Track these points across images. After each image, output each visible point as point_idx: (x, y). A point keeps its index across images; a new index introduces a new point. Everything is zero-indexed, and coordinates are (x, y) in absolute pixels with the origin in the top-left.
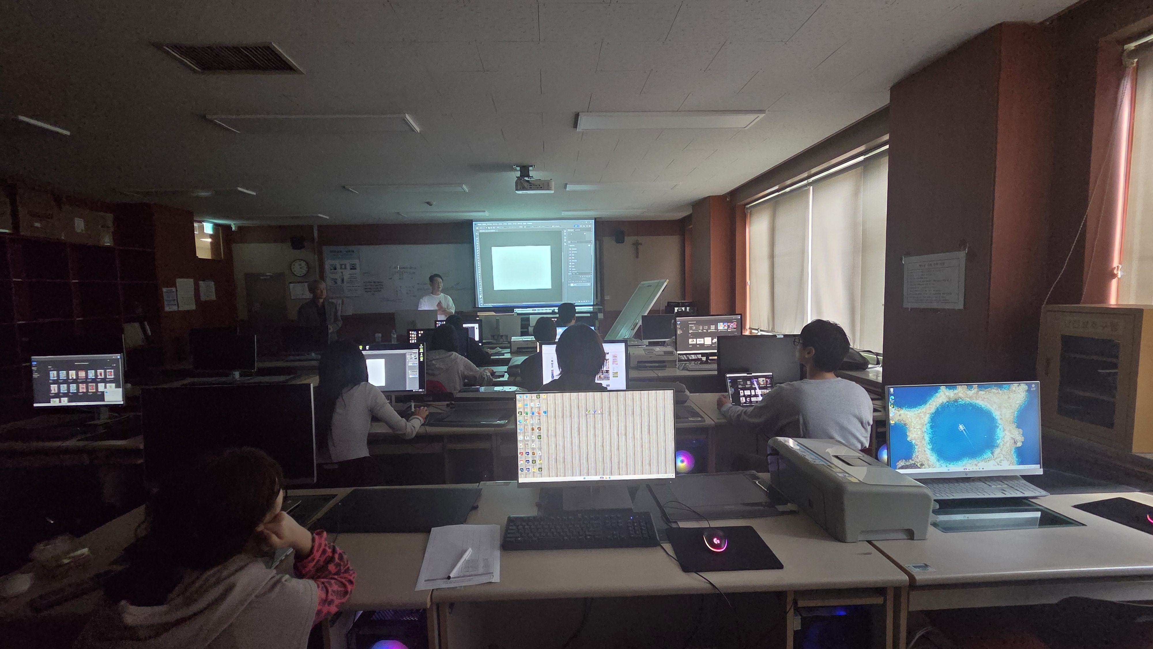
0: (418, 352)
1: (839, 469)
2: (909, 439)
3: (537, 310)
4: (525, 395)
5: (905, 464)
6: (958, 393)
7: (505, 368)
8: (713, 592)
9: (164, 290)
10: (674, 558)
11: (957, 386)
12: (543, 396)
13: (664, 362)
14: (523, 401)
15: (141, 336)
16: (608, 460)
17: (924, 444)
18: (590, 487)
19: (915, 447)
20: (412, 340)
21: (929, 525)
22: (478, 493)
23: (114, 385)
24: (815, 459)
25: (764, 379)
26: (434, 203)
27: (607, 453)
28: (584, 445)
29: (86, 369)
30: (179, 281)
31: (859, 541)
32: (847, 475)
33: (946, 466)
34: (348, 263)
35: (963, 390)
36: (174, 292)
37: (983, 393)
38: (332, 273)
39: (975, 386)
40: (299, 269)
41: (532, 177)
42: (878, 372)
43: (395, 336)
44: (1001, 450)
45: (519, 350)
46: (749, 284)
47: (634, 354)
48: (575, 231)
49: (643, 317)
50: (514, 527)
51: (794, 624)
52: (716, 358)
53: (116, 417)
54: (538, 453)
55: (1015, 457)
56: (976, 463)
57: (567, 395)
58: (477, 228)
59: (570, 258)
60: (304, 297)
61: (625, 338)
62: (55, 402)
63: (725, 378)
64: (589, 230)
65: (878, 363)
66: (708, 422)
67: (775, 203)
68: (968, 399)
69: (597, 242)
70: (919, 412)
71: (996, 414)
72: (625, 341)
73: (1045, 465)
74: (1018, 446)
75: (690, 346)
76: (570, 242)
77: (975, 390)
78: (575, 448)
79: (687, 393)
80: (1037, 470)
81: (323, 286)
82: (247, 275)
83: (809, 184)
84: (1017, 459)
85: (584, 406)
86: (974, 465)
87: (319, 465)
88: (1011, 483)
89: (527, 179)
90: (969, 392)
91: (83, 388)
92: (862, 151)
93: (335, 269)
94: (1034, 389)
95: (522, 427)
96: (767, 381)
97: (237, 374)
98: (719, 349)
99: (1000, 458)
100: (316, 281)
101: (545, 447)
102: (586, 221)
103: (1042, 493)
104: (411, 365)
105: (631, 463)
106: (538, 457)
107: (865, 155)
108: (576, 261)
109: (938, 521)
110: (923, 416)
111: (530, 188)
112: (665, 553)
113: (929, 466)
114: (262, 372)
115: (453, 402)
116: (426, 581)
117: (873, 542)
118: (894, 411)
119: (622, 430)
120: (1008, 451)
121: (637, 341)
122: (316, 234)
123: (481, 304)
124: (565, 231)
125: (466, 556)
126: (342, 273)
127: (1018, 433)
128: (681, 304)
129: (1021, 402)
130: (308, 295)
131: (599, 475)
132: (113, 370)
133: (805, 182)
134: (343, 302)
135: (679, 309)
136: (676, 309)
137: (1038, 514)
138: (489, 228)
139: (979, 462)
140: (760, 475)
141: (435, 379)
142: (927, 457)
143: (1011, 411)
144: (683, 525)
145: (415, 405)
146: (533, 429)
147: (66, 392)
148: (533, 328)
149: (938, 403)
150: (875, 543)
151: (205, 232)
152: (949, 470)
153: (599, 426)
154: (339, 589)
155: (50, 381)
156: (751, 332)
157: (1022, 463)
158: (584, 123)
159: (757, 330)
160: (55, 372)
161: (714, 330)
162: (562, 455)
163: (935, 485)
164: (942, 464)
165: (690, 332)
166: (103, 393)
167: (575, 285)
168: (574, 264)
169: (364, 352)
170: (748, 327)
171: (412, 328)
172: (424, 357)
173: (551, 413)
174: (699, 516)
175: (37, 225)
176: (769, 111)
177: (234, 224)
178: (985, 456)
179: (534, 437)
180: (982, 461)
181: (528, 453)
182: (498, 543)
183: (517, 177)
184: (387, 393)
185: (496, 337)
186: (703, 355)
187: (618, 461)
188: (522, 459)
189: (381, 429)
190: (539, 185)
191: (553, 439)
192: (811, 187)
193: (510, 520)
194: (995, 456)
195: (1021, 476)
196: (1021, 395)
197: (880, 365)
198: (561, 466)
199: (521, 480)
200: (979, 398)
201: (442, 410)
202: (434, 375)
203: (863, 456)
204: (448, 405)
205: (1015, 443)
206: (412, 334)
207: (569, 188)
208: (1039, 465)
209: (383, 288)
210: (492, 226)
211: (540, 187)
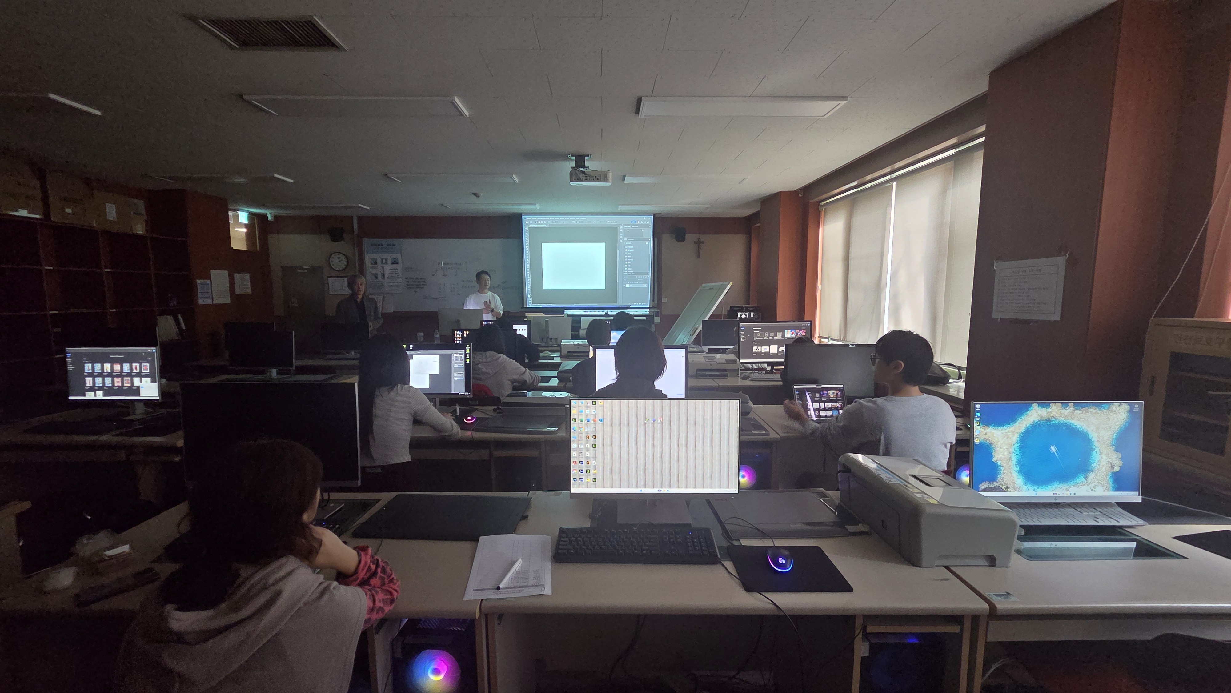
0: (464, 353)
1: (917, 490)
2: (994, 460)
3: (589, 312)
4: (580, 401)
5: (988, 486)
6: (1051, 411)
7: (554, 373)
8: (777, 613)
9: (198, 282)
10: (735, 576)
11: (1051, 404)
12: (599, 402)
13: (725, 370)
14: (577, 408)
15: (175, 329)
16: (666, 472)
17: (1010, 466)
18: (646, 500)
19: (1000, 469)
20: (457, 340)
21: (1013, 552)
22: (527, 502)
23: (149, 380)
24: (891, 478)
25: (835, 391)
26: (482, 194)
27: (666, 465)
28: (641, 455)
29: (121, 362)
30: (213, 273)
31: (936, 566)
32: (926, 496)
33: (1034, 490)
34: (389, 257)
35: (1057, 409)
36: (208, 284)
37: (1079, 412)
38: (372, 268)
39: (1071, 404)
40: (338, 262)
41: (588, 167)
42: (959, 388)
43: (438, 336)
44: (1096, 475)
45: (570, 355)
46: (820, 289)
47: (693, 361)
48: (632, 227)
49: (704, 322)
50: (567, 539)
51: (862, 649)
52: (783, 367)
53: (151, 413)
54: (593, 462)
55: (1111, 483)
56: (1067, 487)
57: (625, 402)
58: (527, 222)
59: (626, 257)
60: (343, 293)
61: (683, 343)
62: (90, 396)
63: (792, 390)
64: (647, 226)
65: (960, 378)
66: (773, 435)
67: (853, 201)
68: (1063, 419)
69: (656, 239)
70: (1007, 431)
71: (1094, 436)
72: (685, 347)
73: (1145, 492)
74: (1115, 471)
75: (754, 354)
76: (626, 239)
77: (1071, 408)
78: (633, 459)
79: (751, 403)
80: (1135, 497)
81: (361, 281)
82: (284, 268)
83: (892, 180)
84: (1113, 485)
85: (642, 414)
86: (1065, 489)
87: (363, 468)
88: (1105, 510)
89: (582, 169)
90: (1064, 411)
91: (118, 382)
92: (954, 144)
93: (376, 263)
94: (1137, 410)
95: (576, 435)
96: (837, 394)
97: (274, 372)
98: (786, 358)
99: (1094, 483)
100: (355, 276)
101: (599, 456)
102: (645, 217)
103: (1139, 522)
104: (457, 366)
105: (691, 475)
106: (592, 467)
107: (956, 148)
108: (632, 260)
109: (1023, 548)
110: (1011, 436)
111: (586, 179)
112: (726, 572)
113: (1015, 489)
114: (302, 370)
115: (501, 407)
116: (474, 590)
117: (950, 567)
118: (979, 429)
119: (683, 441)
120: (1103, 475)
121: (696, 348)
122: (356, 226)
123: (530, 304)
124: (621, 227)
125: (517, 566)
126: (383, 268)
127: (1116, 456)
128: (744, 309)
129: (1121, 423)
130: (348, 292)
131: (657, 488)
132: (148, 364)
133: (888, 178)
134: (384, 298)
135: (742, 314)
136: (739, 314)
137: (1133, 545)
138: (539, 222)
139: (1070, 487)
140: (830, 493)
141: (482, 383)
142: (1013, 480)
143: (1110, 433)
144: (745, 542)
145: (460, 409)
146: (588, 437)
147: (101, 385)
148: (585, 331)
149: (1029, 422)
150: (953, 568)
151: (240, 221)
152: (1036, 494)
153: (658, 435)
154: (385, 597)
155: (85, 374)
156: (820, 341)
157: (1117, 489)
158: (646, 109)
159: (827, 338)
160: (90, 365)
161: (781, 338)
162: (617, 465)
163: (1021, 511)
164: (1029, 488)
165: (755, 338)
166: (138, 387)
167: (631, 286)
168: (630, 263)
169: (408, 352)
170: (817, 335)
171: (456, 328)
172: (470, 358)
173: (607, 421)
174: (763, 535)
175: (68, 211)
176: (851, 97)
177: (270, 213)
178: (1078, 481)
179: (588, 446)
180: (1074, 486)
181: (582, 463)
182: (549, 554)
183: (571, 167)
184: (430, 395)
185: (545, 340)
186: (769, 364)
187: (677, 473)
188: (575, 469)
189: (425, 433)
190: (596, 177)
191: (609, 448)
192: (894, 184)
193: (562, 531)
194: (1089, 482)
195: (1116, 503)
196: (1121, 415)
197: (963, 380)
198: (616, 477)
199: (574, 490)
200: (1074, 417)
201: (488, 414)
202: (480, 379)
203: (943, 476)
204: (495, 410)
205: (1112, 467)
206: (457, 334)
207: (628, 180)
208: (1138, 492)
209: (426, 285)
210: (543, 220)
211: (596, 178)
